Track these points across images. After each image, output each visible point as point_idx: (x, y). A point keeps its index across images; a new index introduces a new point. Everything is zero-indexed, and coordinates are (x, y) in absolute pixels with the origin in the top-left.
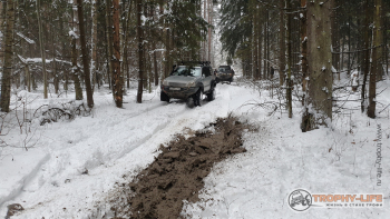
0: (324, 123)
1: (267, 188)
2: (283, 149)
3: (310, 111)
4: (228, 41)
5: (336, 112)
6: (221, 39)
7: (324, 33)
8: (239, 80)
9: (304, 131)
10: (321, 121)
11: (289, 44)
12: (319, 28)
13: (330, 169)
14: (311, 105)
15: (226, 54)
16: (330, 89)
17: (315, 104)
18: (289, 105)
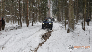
0: (72, 31)
1: (57, 44)
2: (63, 37)
3: (69, 28)
4: (54, 12)
5: (75, 29)
6: (52, 12)
7: (72, 11)
8: (56, 21)
9: (68, 33)
10: (71, 31)
11: (66, 13)
12: (71, 10)
13: (72, 41)
14: (69, 27)
15: (53, 15)
16: (73, 24)
17: (70, 27)
18: (66, 27)
